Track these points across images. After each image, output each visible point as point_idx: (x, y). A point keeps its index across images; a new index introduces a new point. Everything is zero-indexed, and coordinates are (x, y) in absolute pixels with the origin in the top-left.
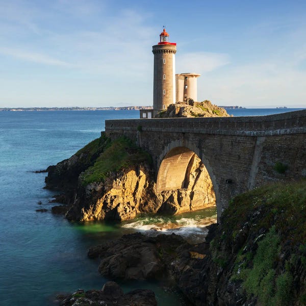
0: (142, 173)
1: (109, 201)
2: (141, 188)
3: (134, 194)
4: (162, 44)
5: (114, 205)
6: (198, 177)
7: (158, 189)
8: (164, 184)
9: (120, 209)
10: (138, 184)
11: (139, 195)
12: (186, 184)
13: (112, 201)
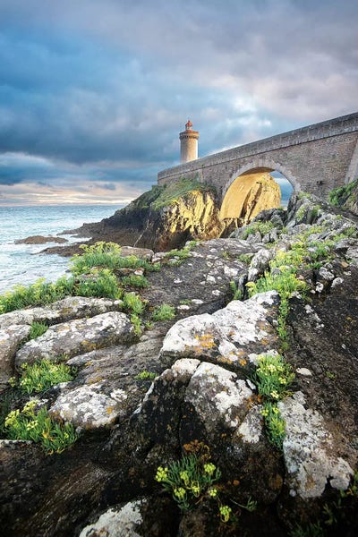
0: (208, 198)
1: (182, 223)
2: (207, 215)
3: (201, 220)
4: (187, 132)
5: (187, 226)
6: (253, 208)
7: (221, 216)
8: (226, 212)
9: (192, 230)
10: (204, 210)
11: (205, 221)
12: (243, 214)
13: (185, 223)
